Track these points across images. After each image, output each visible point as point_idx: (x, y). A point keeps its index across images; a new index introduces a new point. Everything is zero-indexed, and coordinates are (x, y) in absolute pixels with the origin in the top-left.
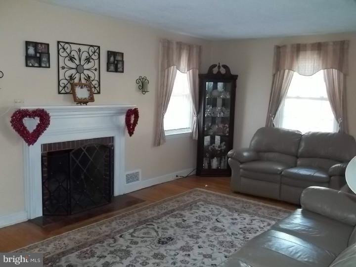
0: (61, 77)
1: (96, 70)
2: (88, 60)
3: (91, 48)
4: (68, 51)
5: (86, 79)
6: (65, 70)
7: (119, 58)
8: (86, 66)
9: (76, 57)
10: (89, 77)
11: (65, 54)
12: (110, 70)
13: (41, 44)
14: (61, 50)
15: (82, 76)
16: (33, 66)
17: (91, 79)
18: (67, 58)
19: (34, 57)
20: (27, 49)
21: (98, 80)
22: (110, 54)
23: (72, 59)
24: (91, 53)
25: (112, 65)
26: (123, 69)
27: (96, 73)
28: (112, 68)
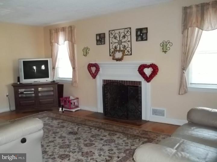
0: (111, 48)
1: (129, 41)
2: (124, 37)
3: (126, 30)
4: (114, 34)
5: (123, 48)
6: (113, 44)
7: (144, 31)
8: (123, 40)
9: (118, 36)
10: (125, 46)
11: (112, 36)
12: (138, 40)
13: (102, 34)
14: (111, 34)
15: (121, 46)
16: (99, 44)
17: (126, 47)
18: (114, 38)
19: (99, 40)
20: (97, 37)
21: (130, 47)
22: (138, 30)
23: (115, 38)
24: (126, 33)
25: (140, 37)
26: (147, 38)
27: (129, 43)
28: (139, 38)
